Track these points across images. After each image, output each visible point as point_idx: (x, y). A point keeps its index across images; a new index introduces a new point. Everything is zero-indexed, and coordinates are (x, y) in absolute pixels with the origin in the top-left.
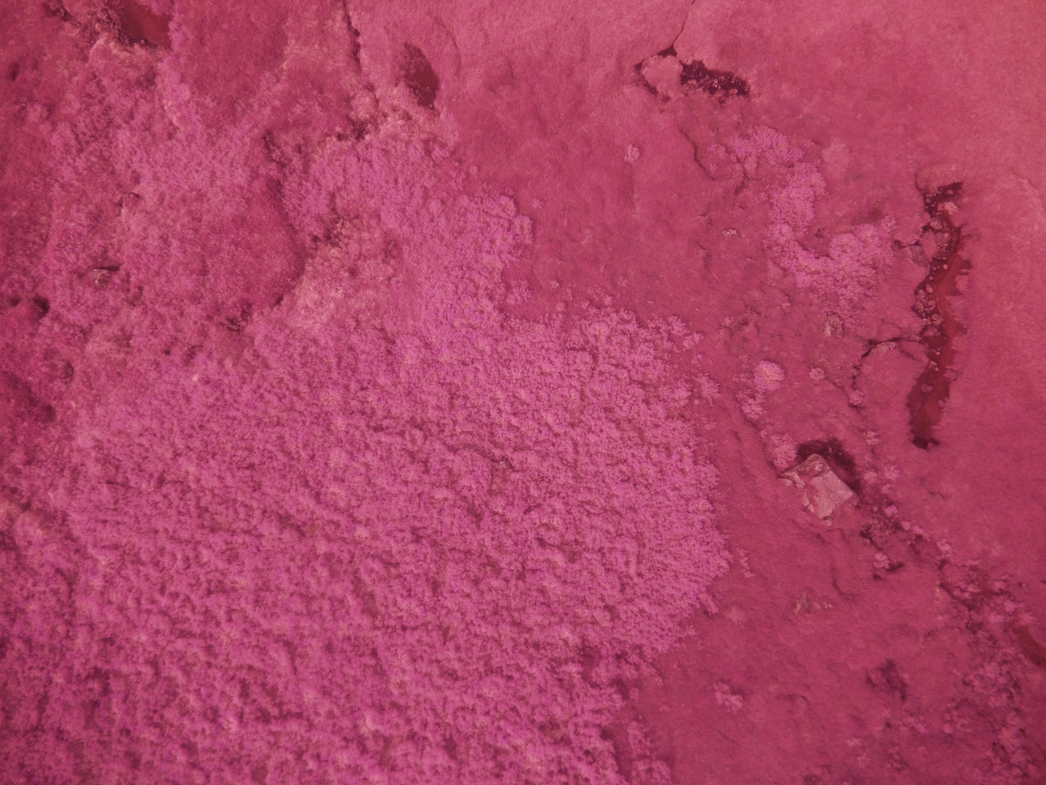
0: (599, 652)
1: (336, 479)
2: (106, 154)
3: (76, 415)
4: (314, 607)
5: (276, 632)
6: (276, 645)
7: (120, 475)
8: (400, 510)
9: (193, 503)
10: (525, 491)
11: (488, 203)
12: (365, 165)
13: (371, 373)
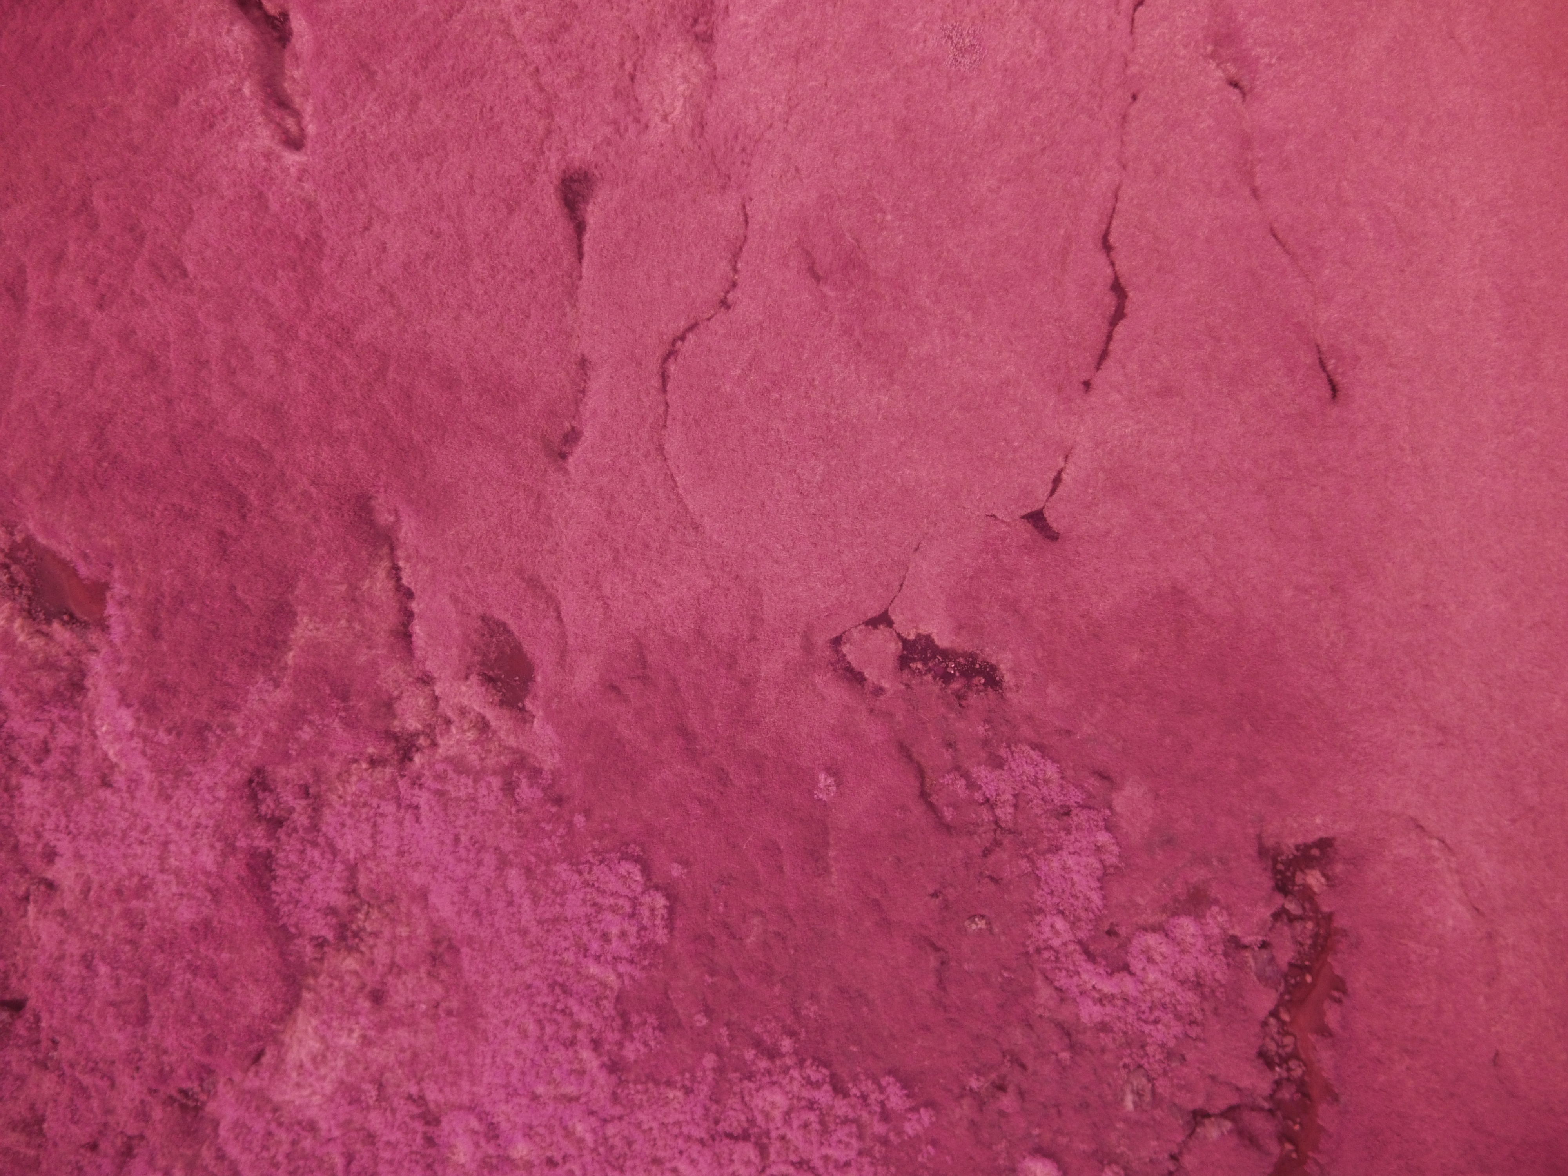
11: (600, 872)
12: (409, 816)
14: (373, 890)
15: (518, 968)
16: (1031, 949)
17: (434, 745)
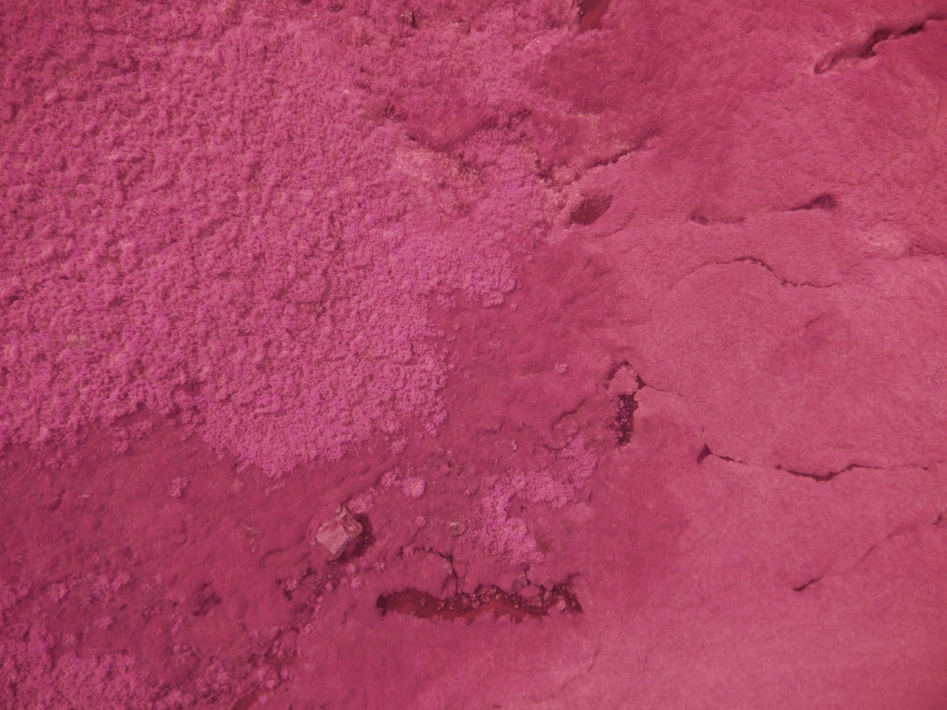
0: (197, 394)
1: (291, 196)
2: (494, 5)
3: (308, 19)
4: (199, 196)
5: (179, 174)
6: (170, 175)
7: (271, 54)
8: (275, 243)
9: (259, 104)
10: (303, 327)
11: (508, 271)
12: (520, 183)
13: (371, 209)
14: (486, 174)
15: (463, 243)
16: (508, 472)
17: (549, 187)
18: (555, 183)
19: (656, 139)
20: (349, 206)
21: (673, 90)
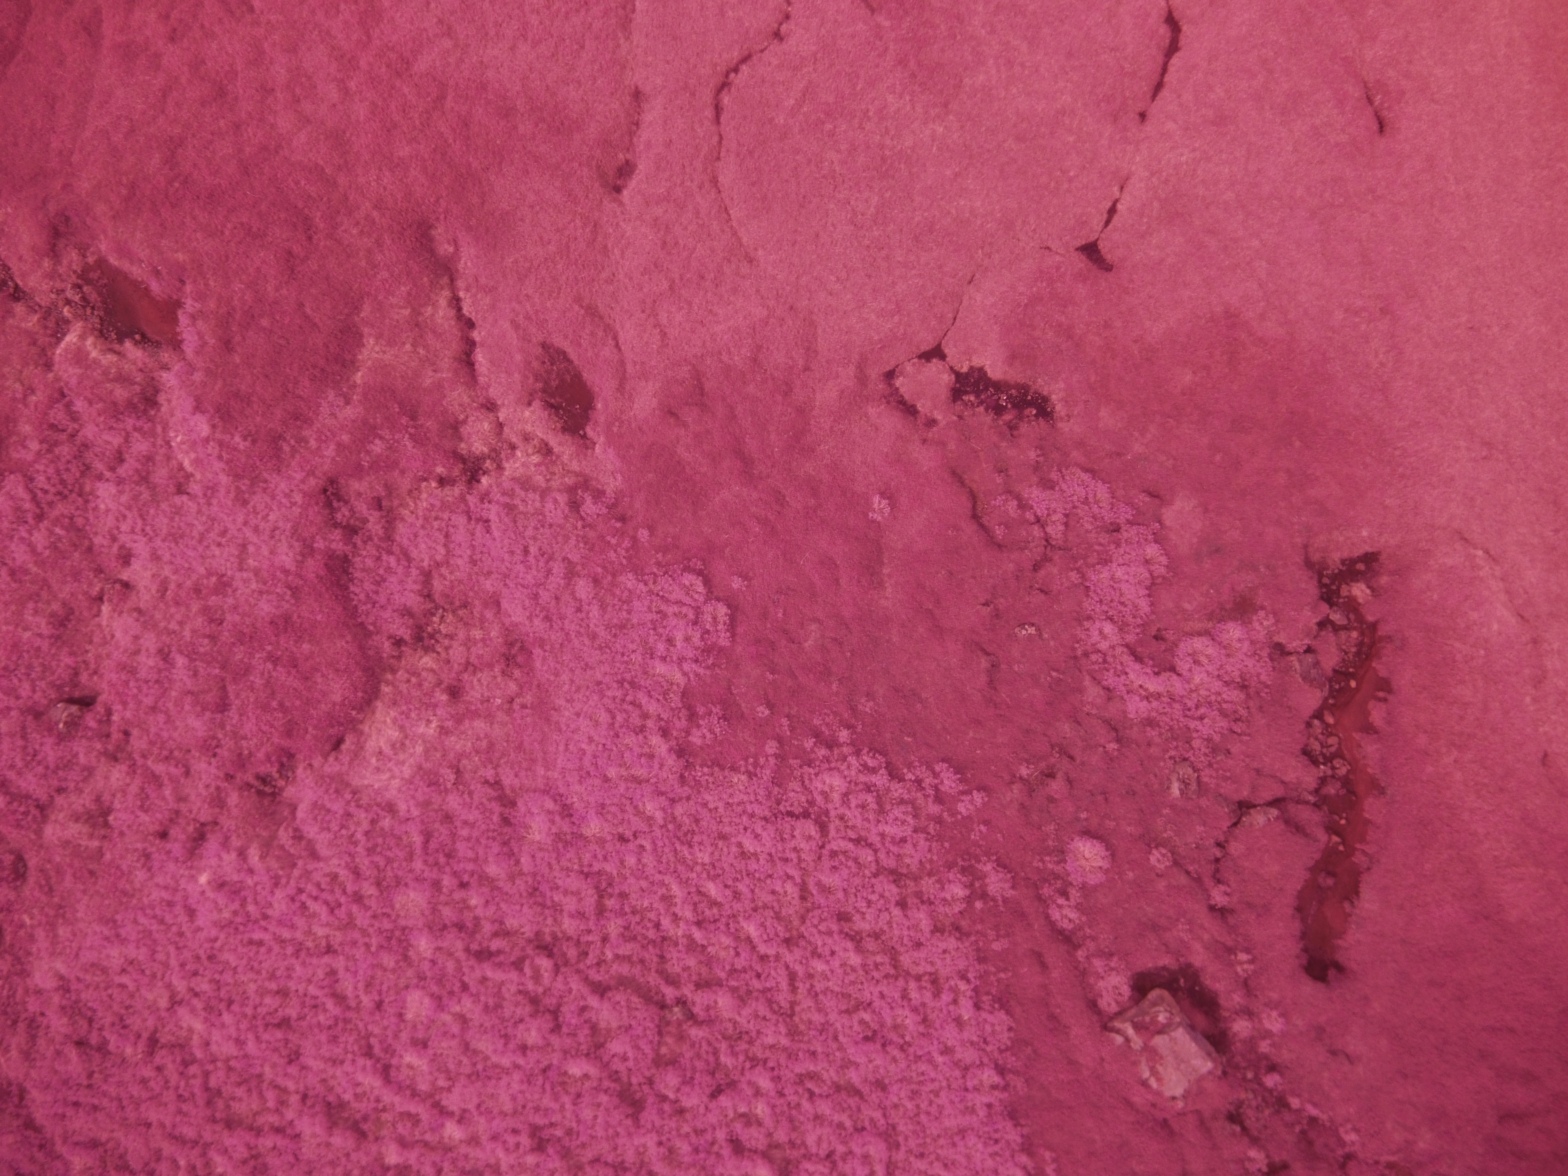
1: (415, 1042)
2: (80, 521)
3: (31, 937)
7: (95, 1034)
8: (514, 1098)
10: (711, 1059)
11: (664, 583)
12: (479, 528)
13: (475, 860)
14: (448, 596)
15: (587, 667)
16: (1079, 652)
17: (500, 468)
18: (495, 455)
19: (439, 232)
20: (461, 911)
21: (342, 180)
